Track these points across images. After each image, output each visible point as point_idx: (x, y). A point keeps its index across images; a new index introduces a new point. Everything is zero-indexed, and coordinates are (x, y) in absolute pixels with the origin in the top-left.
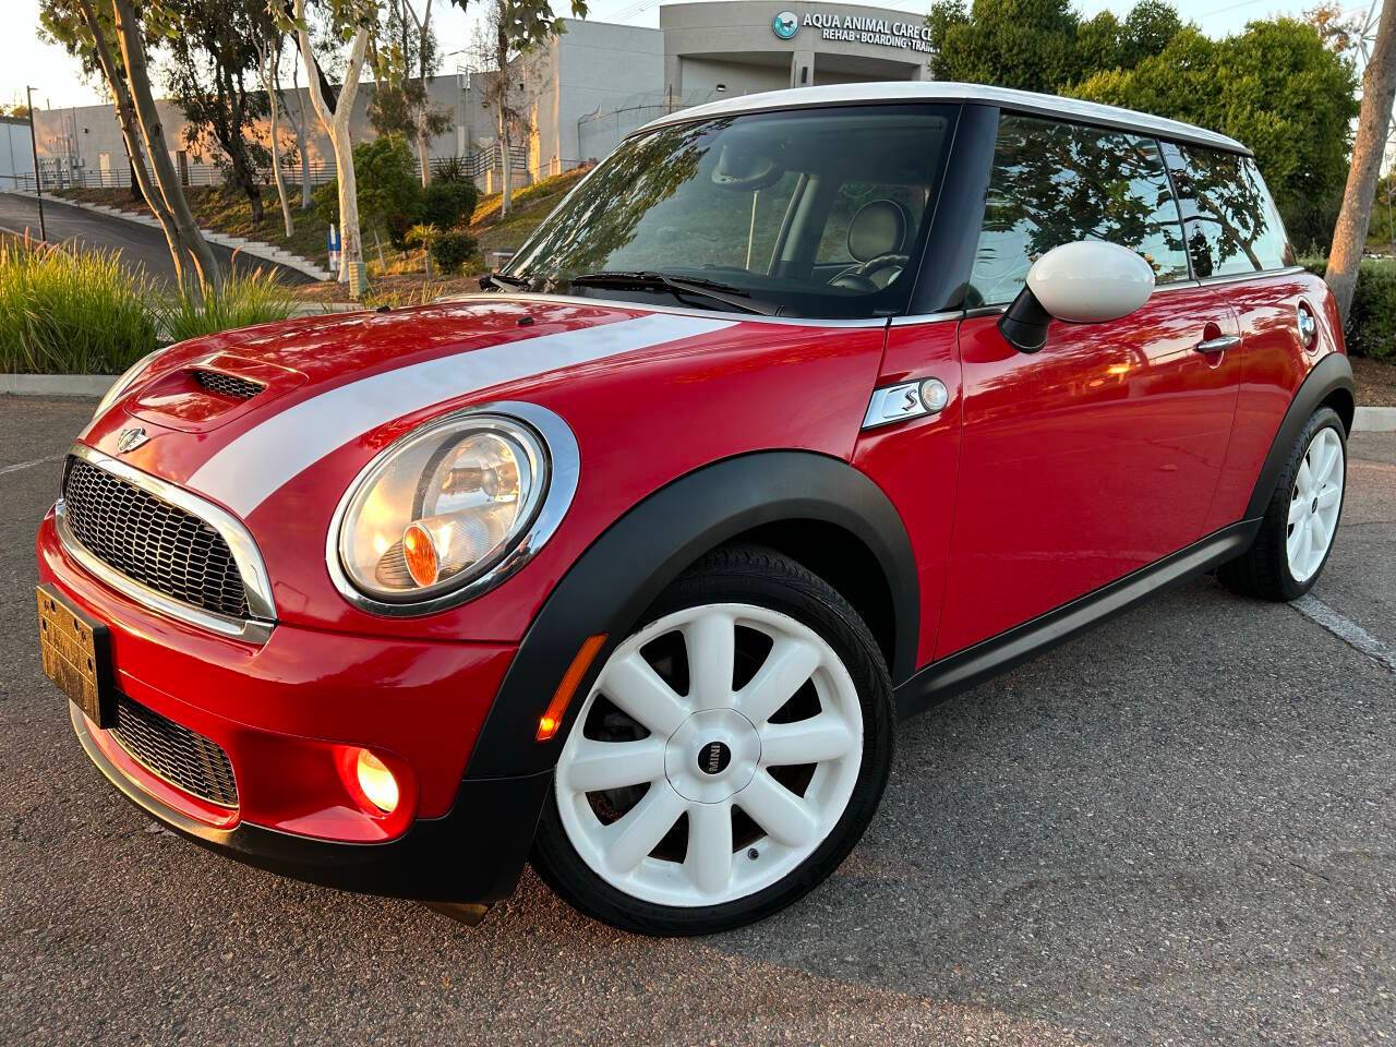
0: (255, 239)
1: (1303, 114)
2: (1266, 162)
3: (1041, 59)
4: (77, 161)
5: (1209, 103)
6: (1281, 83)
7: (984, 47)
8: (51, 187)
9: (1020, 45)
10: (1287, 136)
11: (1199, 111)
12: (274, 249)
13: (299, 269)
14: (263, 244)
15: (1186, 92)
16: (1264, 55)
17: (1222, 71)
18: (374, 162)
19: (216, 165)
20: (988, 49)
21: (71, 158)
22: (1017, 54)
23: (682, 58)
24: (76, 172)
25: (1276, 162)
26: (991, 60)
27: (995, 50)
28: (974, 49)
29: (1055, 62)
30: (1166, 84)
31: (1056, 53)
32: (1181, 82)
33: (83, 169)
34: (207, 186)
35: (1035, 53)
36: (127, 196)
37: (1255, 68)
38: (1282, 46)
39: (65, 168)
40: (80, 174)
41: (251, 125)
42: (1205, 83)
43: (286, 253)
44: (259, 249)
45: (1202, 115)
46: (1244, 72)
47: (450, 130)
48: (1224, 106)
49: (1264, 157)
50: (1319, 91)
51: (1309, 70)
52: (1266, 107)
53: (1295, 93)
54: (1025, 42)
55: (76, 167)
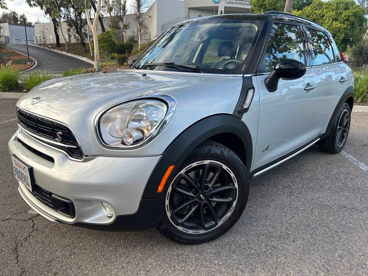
0: (84, 57)
1: (346, 22)
2: (336, 35)
3: (277, 7)
4: (45, 37)
5: (321, 19)
6: (341, 13)
7: (262, 5)
8: (38, 43)
9: (272, 4)
10: (341, 28)
11: (318, 21)
12: (87, 59)
13: (93, 64)
14: (85, 58)
15: (314, 16)
16: (337, 6)
17: (325, 10)
18: (105, 37)
19: (75, 38)
20: (263, 5)
21: (43, 36)
22: (271, 6)
23: (189, 8)
24: (44, 39)
25: (338, 36)
26: (264, 8)
27: (265, 5)
28: (260, 5)
29: (281, 8)
30: (309, 14)
31: (281, 6)
32: (313, 13)
33: (46, 39)
34: (75, 43)
35: (276, 6)
36: (56, 45)
37: (334, 9)
38: (342, 3)
39: (42, 38)
40: (46, 40)
41: (84, 27)
42: (320, 14)
43: (90, 60)
44: (84, 59)
45: (319, 22)
46: (331, 11)
47: (129, 28)
48: (325, 20)
49: (335, 34)
50: (352, 16)
51: (350, 10)
52: (336, 20)
53: (345, 16)
54: (273, 3)
55: (44, 38)
